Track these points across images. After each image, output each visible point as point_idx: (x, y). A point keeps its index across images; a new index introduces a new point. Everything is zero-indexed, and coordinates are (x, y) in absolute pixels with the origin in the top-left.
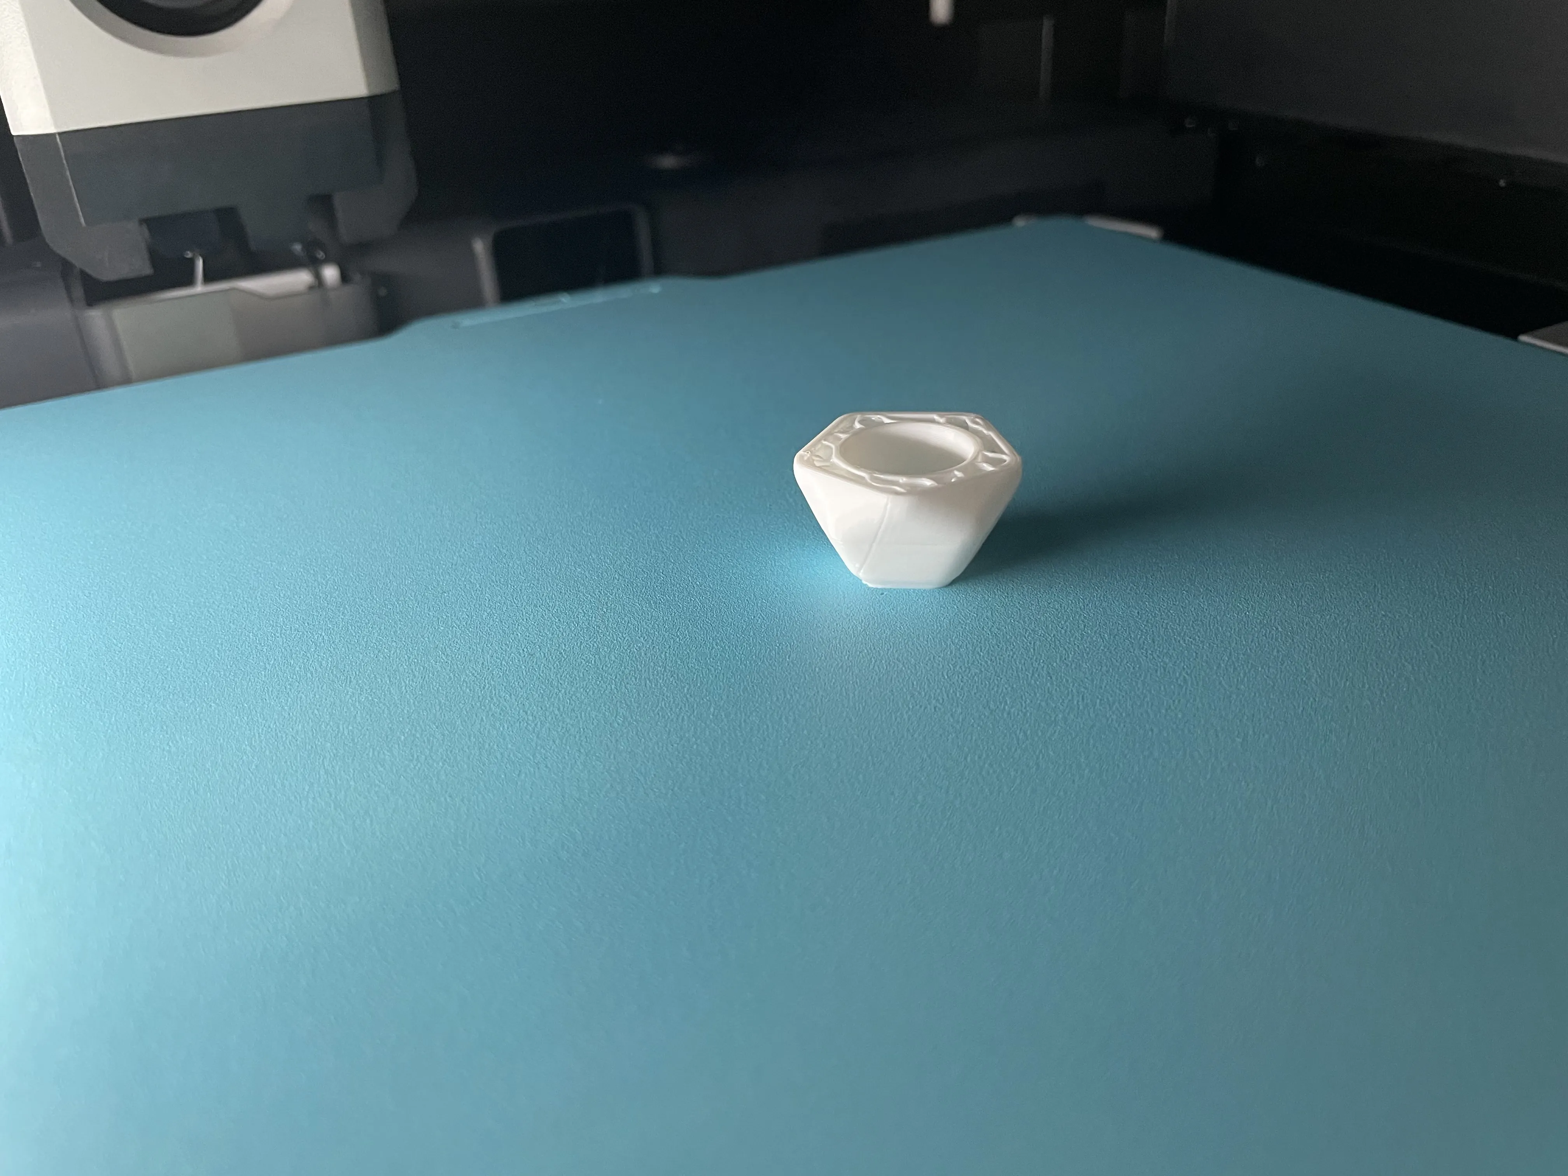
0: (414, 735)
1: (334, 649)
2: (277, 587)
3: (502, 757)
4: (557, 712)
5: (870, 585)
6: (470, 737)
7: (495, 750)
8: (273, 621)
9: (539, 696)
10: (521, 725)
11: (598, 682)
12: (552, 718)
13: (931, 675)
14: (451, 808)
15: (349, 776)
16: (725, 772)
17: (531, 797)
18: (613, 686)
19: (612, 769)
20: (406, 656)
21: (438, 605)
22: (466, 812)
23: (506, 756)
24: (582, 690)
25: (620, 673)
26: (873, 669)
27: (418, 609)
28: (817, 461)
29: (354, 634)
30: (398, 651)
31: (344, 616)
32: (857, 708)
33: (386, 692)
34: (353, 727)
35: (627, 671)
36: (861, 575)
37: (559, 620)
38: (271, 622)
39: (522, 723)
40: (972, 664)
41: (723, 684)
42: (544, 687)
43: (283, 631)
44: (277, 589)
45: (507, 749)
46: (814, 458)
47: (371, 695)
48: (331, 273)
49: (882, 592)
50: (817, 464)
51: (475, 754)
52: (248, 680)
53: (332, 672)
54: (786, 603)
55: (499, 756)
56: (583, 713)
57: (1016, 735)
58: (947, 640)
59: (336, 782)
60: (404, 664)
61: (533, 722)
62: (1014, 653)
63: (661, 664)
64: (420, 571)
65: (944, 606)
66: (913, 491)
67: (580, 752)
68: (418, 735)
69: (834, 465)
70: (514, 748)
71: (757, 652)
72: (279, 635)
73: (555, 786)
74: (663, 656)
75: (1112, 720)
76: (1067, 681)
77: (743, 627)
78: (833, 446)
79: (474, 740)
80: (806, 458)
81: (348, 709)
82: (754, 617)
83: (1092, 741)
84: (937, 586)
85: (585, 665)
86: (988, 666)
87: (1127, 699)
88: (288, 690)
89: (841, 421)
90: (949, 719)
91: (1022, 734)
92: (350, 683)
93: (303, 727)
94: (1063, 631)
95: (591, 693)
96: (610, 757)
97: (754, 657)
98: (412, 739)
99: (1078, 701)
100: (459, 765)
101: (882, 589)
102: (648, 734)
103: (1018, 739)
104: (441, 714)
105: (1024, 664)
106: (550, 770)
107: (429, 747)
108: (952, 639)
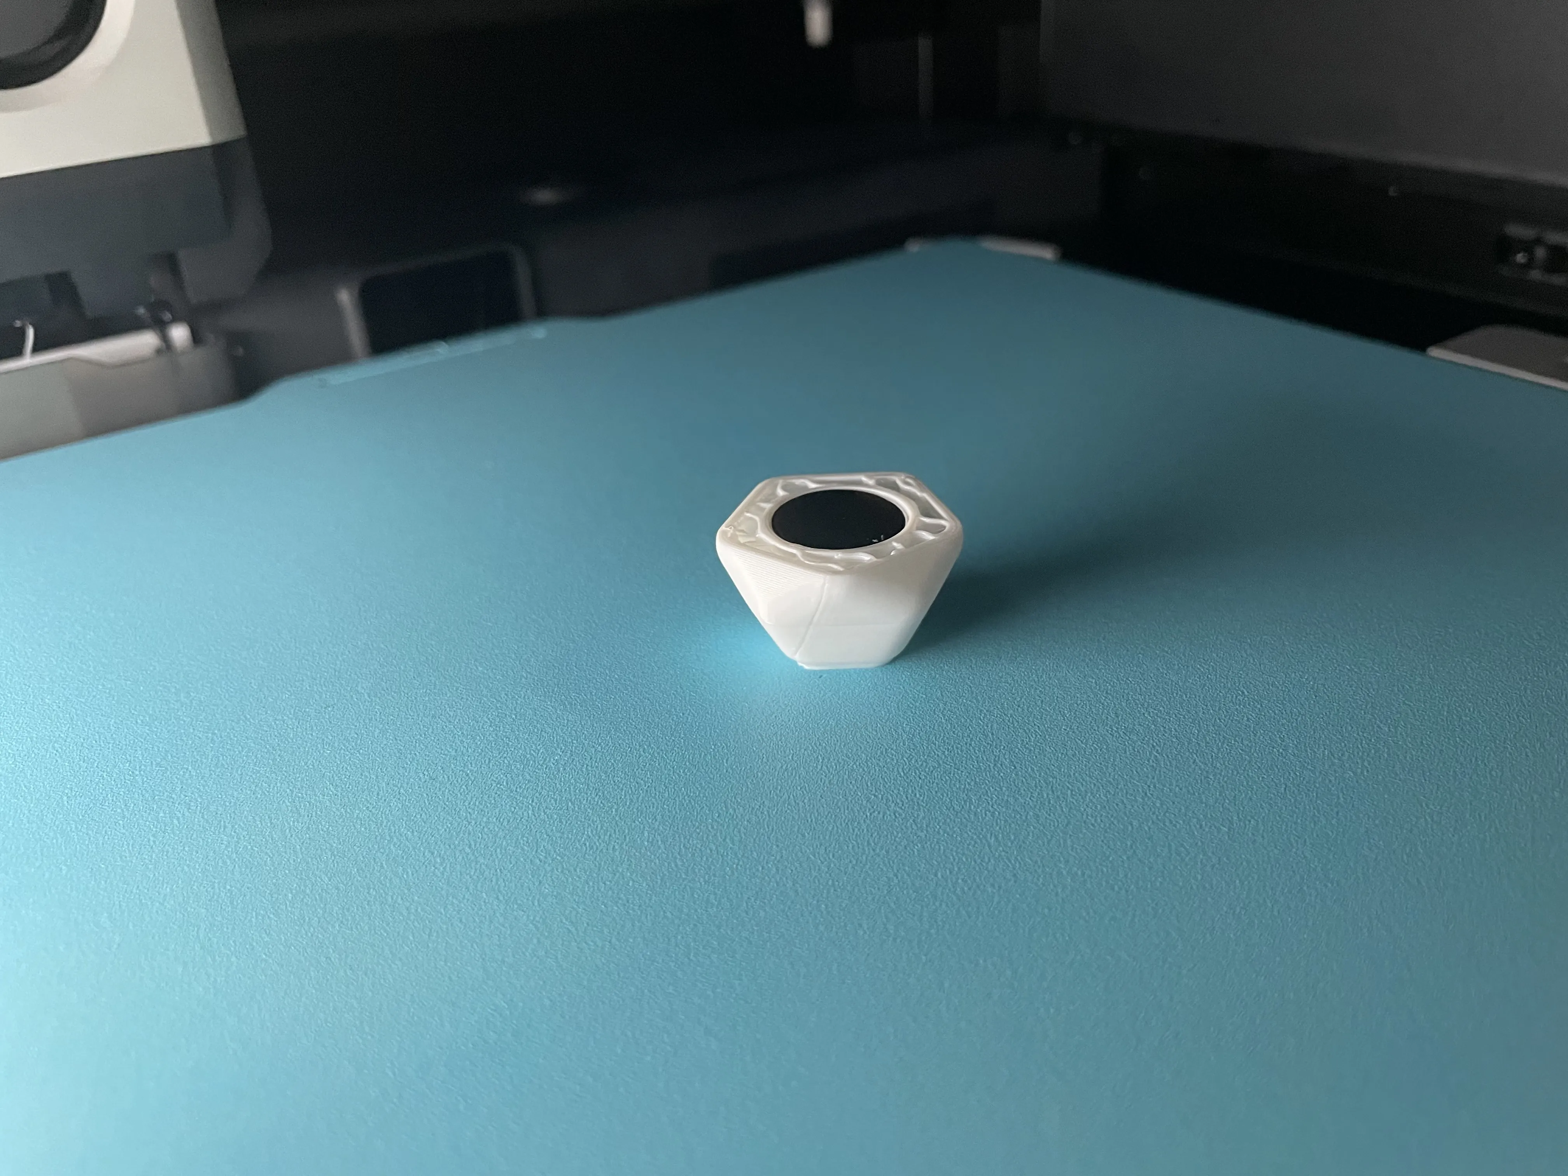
0: (304, 891)
1: (204, 786)
2: (133, 712)
3: (409, 913)
4: (467, 850)
5: (806, 667)
6: (369, 888)
7: (399, 904)
8: (130, 756)
9: (446, 830)
10: (428, 869)
11: (513, 809)
12: (463, 858)
13: (886, 772)
14: (353, 984)
15: (230, 950)
16: (669, 914)
17: (445, 961)
18: (530, 812)
19: (537, 919)
20: (288, 790)
21: (321, 722)
22: (371, 987)
23: (413, 911)
24: (494, 820)
25: (537, 794)
26: (821, 769)
27: (299, 730)
28: (741, 535)
29: (226, 766)
30: (279, 785)
31: (214, 744)
32: (810, 820)
33: (268, 838)
34: (230, 886)
35: (544, 792)
36: (797, 658)
37: (462, 733)
38: (128, 756)
39: (428, 868)
40: (928, 756)
41: (656, 800)
42: (450, 819)
43: (143, 767)
44: (133, 714)
45: (413, 901)
46: (738, 533)
47: (250, 843)
48: (179, 334)
49: (819, 674)
50: (742, 540)
51: (376, 911)
52: (104, 833)
53: (203, 817)
54: (717, 695)
55: (405, 913)
56: (498, 850)
57: (987, 840)
58: (898, 728)
59: (214, 960)
60: (286, 801)
61: (441, 864)
62: (972, 739)
63: (583, 780)
64: (299, 681)
65: (889, 687)
66: (850, 568)
67: (498, 899)
68: (308, 891)
69: (760, 541)
70: (421, 900)
71: (691, 758)
72: (137, 773)
73: (472, 946)
74: (584, 770)
75: (1087, 815)
76: (1033, 770)
77: (671, 728)
78: (757, 518)
79: (374, 893)
80: (729, 535)
81: (224, 863)
82: (683, 714)
83: (1069, 842)
84: (877, 665)
85: (496, 788)
86: (945, 756)
87: (1099, 788)
88: (152, 843)
89: (763, 488)
90: (912, 827)
91: (993, 840)
92: (224, 829)
93: (171, 889)
94: (1020, 710)
95: (505, 823)
96: (534, 905)
97: (688, 764)
98: (302, 897)
99: (1048, 795)
100: (359, 927)
101: (821, 671)
102: (575, 870)
103: (989, 846)
104: (333, 861)
105: (984, 751)
106: (465, 926)
107: (322, 906)
108: (903, 727)
